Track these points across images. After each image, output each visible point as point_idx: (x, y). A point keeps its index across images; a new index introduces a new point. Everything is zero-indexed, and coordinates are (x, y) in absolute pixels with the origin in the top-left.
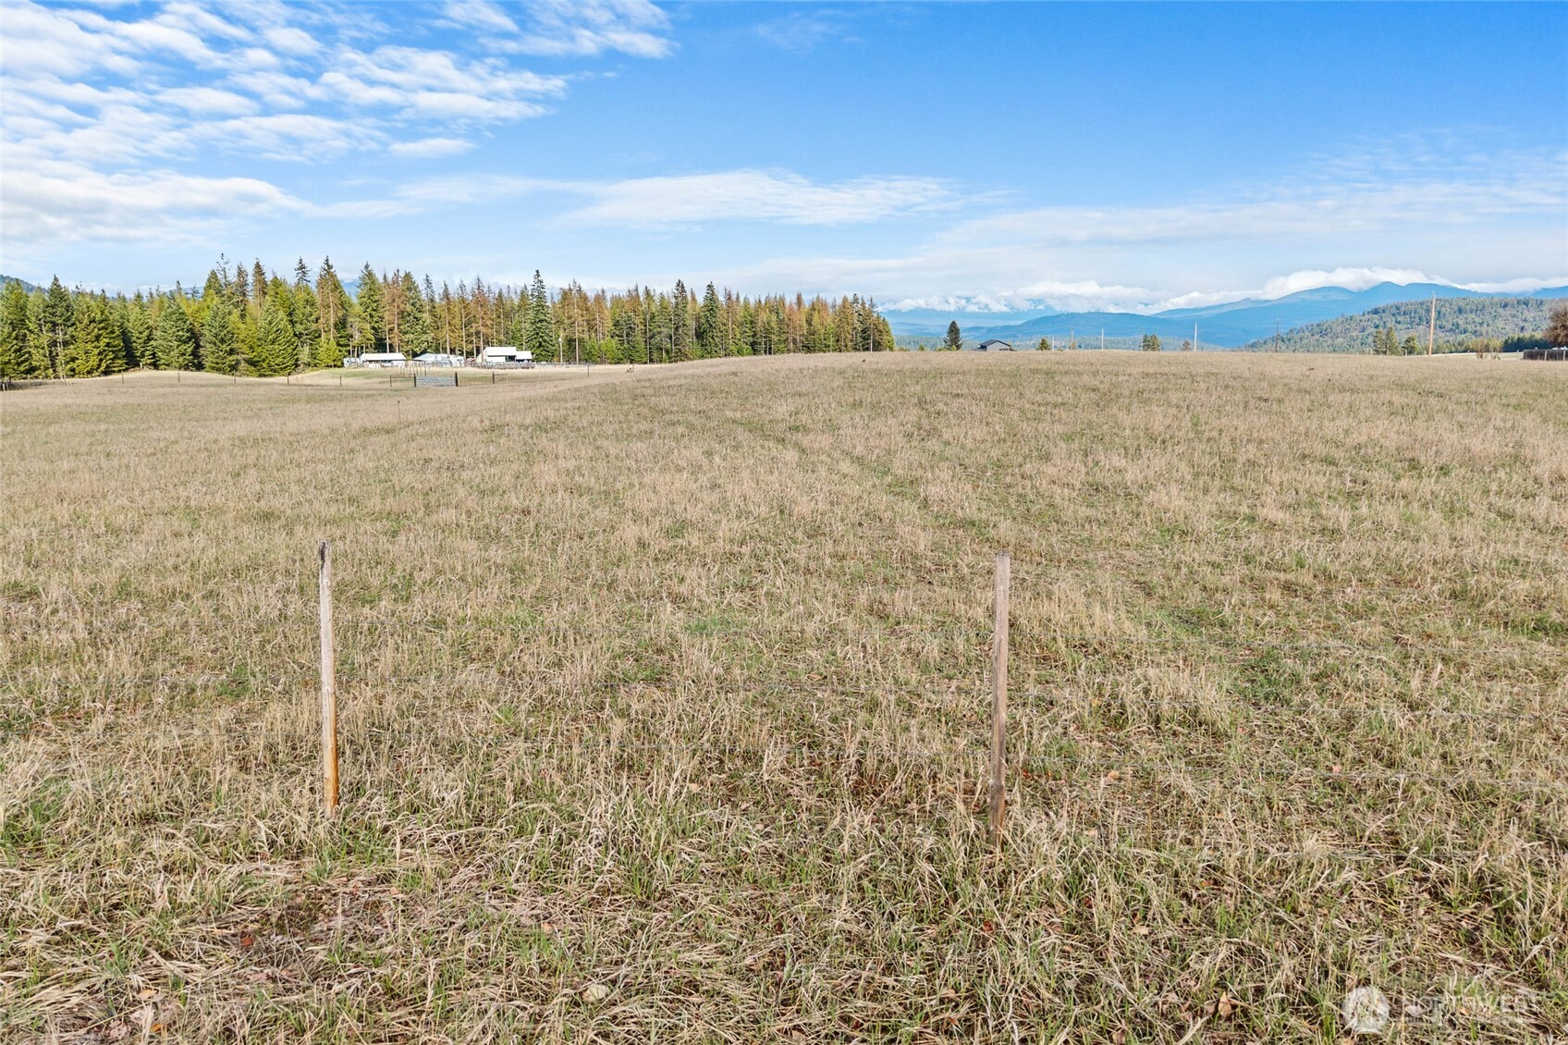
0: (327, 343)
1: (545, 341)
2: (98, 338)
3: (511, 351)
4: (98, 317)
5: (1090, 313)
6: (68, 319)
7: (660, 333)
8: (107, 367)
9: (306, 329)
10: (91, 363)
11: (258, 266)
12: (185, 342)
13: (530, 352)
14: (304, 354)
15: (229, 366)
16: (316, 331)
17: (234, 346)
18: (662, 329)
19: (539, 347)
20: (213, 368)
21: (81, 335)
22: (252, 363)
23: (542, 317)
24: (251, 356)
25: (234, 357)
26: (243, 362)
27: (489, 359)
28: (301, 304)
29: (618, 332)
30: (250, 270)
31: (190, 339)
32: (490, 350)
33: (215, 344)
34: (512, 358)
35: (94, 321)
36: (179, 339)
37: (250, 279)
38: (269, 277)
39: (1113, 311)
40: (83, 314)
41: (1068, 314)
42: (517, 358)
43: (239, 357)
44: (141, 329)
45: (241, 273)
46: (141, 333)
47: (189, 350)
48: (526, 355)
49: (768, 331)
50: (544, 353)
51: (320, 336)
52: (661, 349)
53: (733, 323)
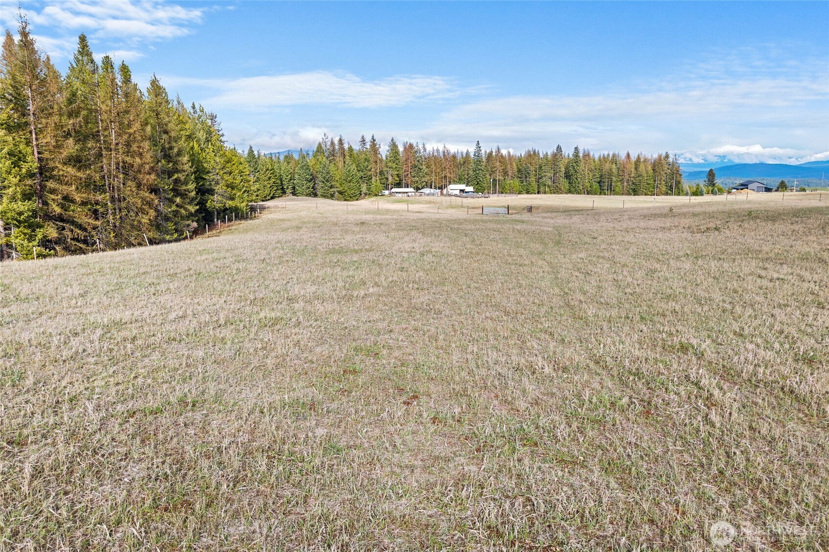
0: (375, 181)
1: (480, 181)
2: (270, 178)
3: (463, 187)
4: (270, 168)
5: (756, 164)
6: (256, 169)
7: (545, 176)
8: (273, 194)
9: (365, 175)
10: (266, 192)
11: (340, 140)
12: (310, 181)
13: (472, 187)
14: (364, 188)
15: (331, 194)
16: (370, 176)
17: (333, 183)
18: (547, 174)
19: (477, 185)
20: (322, 195)
21: (263, 177)
22: (340, 193)
23: (480, 167)
24: (341, 189)
25: (332, 190)
26: (337, 193)
27: (451, 192)
28: (362, 161)
29: (520, 176)
30: (336, 141)
31: (312, 179)
32: (452, 186)
33: (323, 182)
34: (462, 191)
35: (268, 170)
36: (307, 180)
37: (337, 147)
38: (346, 146)
39: (770, 162)
40: (263, 166)
41: (742, 164)
42: (466, 191)
43: (335, 190)
44: (287, 174)
45: (332, 143)
46: (287, 176)
47: (311, 186)
48: (471, 189)
49: (610, 174)
50: (479, 188)
51: (371, 178)
52: (545, 185)
53: (588, 170)
